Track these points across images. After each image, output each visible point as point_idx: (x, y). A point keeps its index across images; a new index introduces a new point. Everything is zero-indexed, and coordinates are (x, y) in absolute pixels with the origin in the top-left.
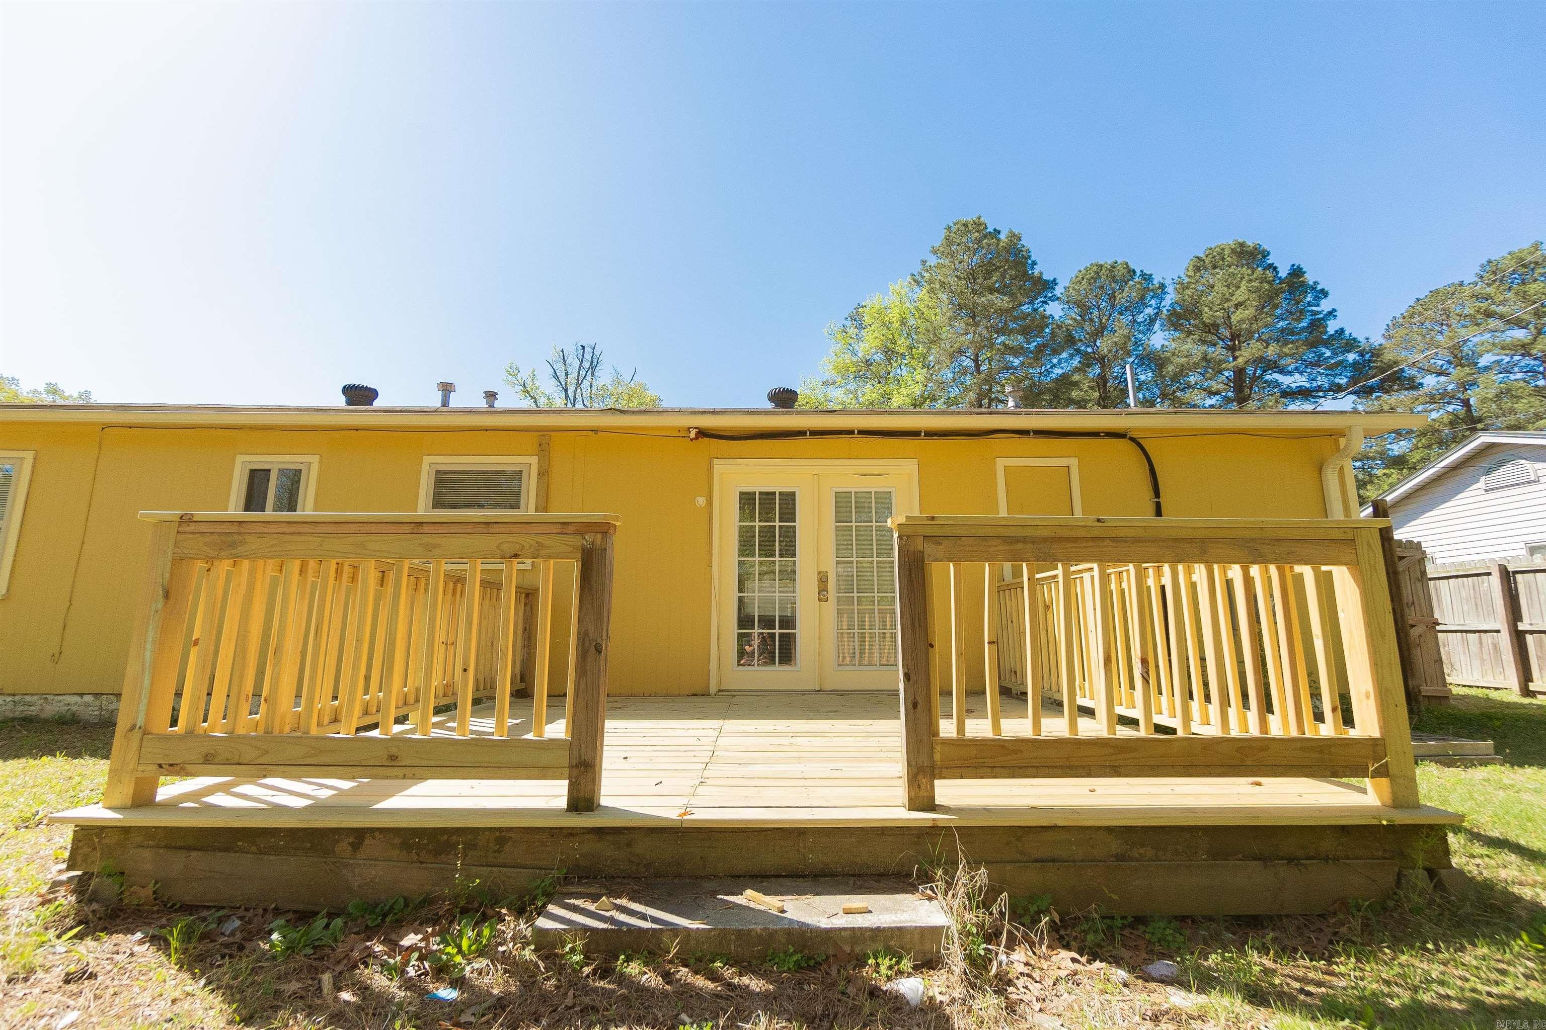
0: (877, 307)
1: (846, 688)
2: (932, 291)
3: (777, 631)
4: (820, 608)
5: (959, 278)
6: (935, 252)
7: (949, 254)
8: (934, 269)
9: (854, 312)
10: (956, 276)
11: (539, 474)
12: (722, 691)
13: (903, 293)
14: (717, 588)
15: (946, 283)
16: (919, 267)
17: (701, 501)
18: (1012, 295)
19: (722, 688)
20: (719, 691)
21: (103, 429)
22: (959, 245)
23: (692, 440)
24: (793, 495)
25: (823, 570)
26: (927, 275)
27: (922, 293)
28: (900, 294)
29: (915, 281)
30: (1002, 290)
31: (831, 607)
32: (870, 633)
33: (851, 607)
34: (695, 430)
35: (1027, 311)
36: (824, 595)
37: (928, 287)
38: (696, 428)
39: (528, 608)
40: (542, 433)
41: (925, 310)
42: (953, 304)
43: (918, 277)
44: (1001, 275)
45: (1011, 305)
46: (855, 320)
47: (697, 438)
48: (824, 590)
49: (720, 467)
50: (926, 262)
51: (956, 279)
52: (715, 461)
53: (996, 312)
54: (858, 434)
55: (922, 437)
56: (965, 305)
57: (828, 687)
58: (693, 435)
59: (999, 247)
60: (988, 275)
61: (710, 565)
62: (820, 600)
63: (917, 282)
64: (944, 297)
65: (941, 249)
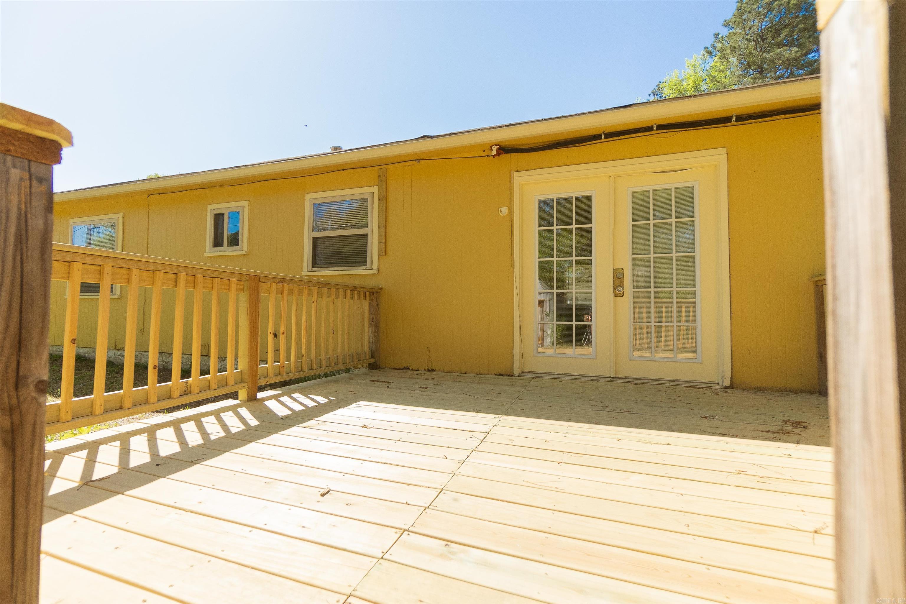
0: (675, 80)
1: (642, 376)
2: (723, 57)
3: (574, 323)
4: (615, 301)
5: (749, 40)
6: (726, 24)
7: (739, 22)
8: (726, 39)
9: (656, 88)
10: (747, 39)
11: (379, 200)
12: (526, 372)
13: (697, 65)
14: (518, 287)
15: (737, 47)
16: (712, 40)
17: (504, 211)
18: (799, 46)
19: (525, 370)
20: (523, 372)
21: (148, 196)
22: (750, 12)
23: (494, 156)
24: (588, 199)
25: (619, 266)
26: (719, 45)
27: (715, 61)
28: (694, 66)
29: (708, 52)
30: (790, 44)
31: (626, 302)
32: (667, 327)
33: (649, 300)
34: (496, 147)
35: (814, 58)
36: (620, 291)
37: (719, 54)
38: (497, 145)
39: (374, 303)
40: (379, 167)
41: (716, 74)
42: (742, 64)
43: (711, 49)
44: (790, 31)
45: (799, 54)
46: (657, 95)
47: (498, 154)
48: (620, 286)
49: (519, 178)
50: (719, 34)
51: (746, 42)
52: (516, 174)
53: (783, 62)
54: (657, 129)
55: (733, 123)
56: (754, 63)
57: (624, 373)
58: (494, 152)
59: (790, 5)
60: (778, 32)
61: (512, 266)
62: (615, 295)
63: (710, 54)
64: (734, 60)
65: (733, 20)
